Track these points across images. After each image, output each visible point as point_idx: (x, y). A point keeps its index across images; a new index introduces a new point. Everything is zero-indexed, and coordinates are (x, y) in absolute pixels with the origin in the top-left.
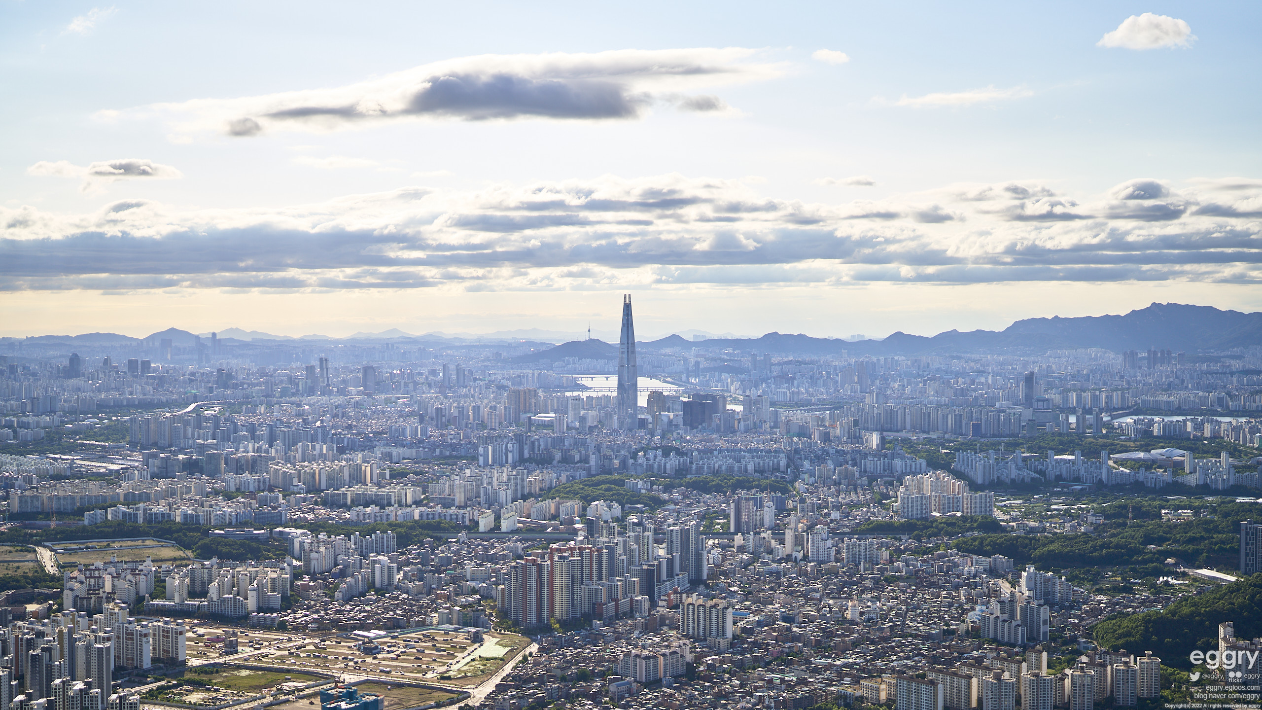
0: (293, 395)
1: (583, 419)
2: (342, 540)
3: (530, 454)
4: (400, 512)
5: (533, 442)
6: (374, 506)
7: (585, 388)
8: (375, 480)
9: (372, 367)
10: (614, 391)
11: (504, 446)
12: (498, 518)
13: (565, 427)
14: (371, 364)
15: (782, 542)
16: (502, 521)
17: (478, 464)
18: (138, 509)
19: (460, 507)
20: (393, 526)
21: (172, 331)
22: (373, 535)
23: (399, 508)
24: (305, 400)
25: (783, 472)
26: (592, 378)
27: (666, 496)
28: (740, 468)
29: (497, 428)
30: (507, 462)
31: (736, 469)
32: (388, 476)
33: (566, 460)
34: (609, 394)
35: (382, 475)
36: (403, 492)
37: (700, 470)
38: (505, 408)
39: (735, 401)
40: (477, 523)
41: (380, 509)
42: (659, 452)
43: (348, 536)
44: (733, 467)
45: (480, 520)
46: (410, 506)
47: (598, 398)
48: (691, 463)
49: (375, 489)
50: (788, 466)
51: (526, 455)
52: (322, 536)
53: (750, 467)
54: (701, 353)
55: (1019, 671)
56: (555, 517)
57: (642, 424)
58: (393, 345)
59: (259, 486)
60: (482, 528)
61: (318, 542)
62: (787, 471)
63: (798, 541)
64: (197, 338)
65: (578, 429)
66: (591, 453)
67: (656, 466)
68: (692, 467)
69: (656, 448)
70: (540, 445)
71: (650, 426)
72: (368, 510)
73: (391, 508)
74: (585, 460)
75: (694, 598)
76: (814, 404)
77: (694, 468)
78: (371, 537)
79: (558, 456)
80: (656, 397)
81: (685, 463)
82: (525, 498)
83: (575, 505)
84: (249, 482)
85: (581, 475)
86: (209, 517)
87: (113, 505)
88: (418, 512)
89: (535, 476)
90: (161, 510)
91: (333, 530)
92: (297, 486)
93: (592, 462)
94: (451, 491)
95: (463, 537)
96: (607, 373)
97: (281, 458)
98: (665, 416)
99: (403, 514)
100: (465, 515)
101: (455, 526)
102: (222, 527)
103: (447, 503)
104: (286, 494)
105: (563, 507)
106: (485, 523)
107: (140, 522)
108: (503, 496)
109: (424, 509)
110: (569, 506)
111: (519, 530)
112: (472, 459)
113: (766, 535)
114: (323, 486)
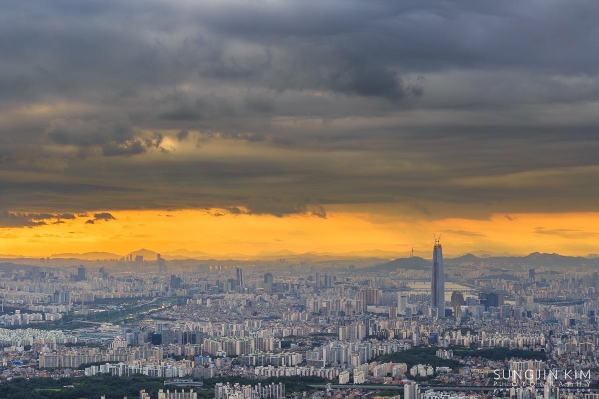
0: (220, 292)
1: (408, 310)
2: (250, 388)
3: (373, 333)
4: (287, 370)
5: (375, 325)
6: (270, 366)
7: (410, 290)
8: (271, 349)
9: (270, 275)
10: (429, 291)
11: (356, 327)
12: (351, 375)
13: (396, 315)
14: (270, 272)
16: (354, 377)
17: (339, 339)
18: (119, 366)
19: (327, 366)
20: (283, 379)
21: (143, 250)
22: (270, 386)
23: (287, 367)
24: (227, 296)
25: (542, 346)
26: (415, 282)
27: (462, 361)
28: (513, 343)
29: (352, 315)
30: (358, 337)
31: (511, 343)
32: (280, 347)
33: (397, 337)
34: (426, 293)
35: (276, 345)
36: (290, 356)
37: (486, 343)
38: (357, 302)
39: (511, 297)
40: (338, 377)
41: (275, 367)
42: (459, 332)
43: (253, 385)
44: (509, 342)
45: (340, 376)
46: (294, 366)
47: (418, 295)
48: (481, 339)
49: (272, 355)
50: (546, 342)
51: (371, 333)
52: (237, 385)
53: (520, 343)
54: (487, 266)
56: (389, 375)
57: (448, 313)
58: (284, 260)
59: (196, 353)
60: (341, 382)
61: (234, 389)
62: (545, 346)
64: (159, 255)
65: (405, 316)
66: (413, 332)
67: (457, 342)
68: (480, 343)
69: (456, 330)
70: (379, 327)
71: (453, 314)
72: (266, 368)
73: (282, 368)
74: (410, 338)
76: (564, 301)
77: (482, 343)
78: (268, 386)
79: (392, 335)
80: (457, 297)
81: (476, 339)
82: (369, 362)
83: (402, 367)
84: (190, 349)
85: (407, 347)
86: (164, 372)
87: (104, 363)
88: (298, 371)
89: (377, 347)
90: (133, 367)
91: (243, 381)
92: (220, 352)
93: (415, 338)
94: (321, 357)
95: (329, 387)
96: (425, 280)
97: (211, 333)
98: (463, 308)
99: (289, 372)
100: (330, 373)
101: (323, 381)
102: (172, 378)
103: (319, 365)
104: (214, 357)
105: (395, 368)
106: (343, 378)
107: (120, 374)
108: (355, 360)
109: (304, 369)
110: (399, 368)
111: (365, 384)
112: (335, 335)
113: (531, 388)
114: (238, 353)
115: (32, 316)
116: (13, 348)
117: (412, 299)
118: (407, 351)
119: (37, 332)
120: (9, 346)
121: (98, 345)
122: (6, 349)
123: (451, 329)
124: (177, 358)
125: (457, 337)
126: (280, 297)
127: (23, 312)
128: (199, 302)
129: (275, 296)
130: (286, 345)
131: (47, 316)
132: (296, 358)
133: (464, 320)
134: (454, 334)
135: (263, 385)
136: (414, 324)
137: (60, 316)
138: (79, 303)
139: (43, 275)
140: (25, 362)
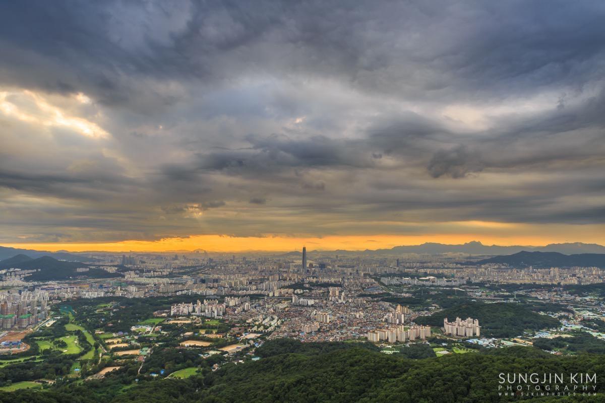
0: (227, 264)
1: (294, 270)
5: (282, 275)
7: (295, 263)
8: (245, 284)
10: (301, 263)
11: (276, 276)
12: (274, 293)
13: (290, 272)
14: (245, 257)
15: (341, 299)
18: (189, 291)
19: (265, 290)
20: (249, 295)
21: (199, 249)
22: (245, 298)
23: (251, 291)
24: (230, 265)
25: (340, 282)
26: (297, 260)
27: (313, 288)
29: (274, 272)
30: (276, 280)
33: (290, 279)
35: (247, 283)
36: (252, 287)
37: (321, 282)
38: (276, 267)
39: (330, 265)
40: (269, 294)
41: (246, 291)
43: (239, 298)
44: (329, 281)
46: (253, 290)
47: (297, 265)
49: (245, 287)
50: (342, 281)
51: (281, 279)
52: (233, 297)
53: (333, 281)
54: (321, 254)
55: (397, 330)
56: (287, 293)
57: (308, 271)
58: (250, 253)
59: (218, 286)
60: (270, 296)
63: (344, 299)
64: (205, 251)
65: (293, 272)
66: (296, 278)
67: (311, 281)
70: (284, 276)
71: (310, 271)
72: (243, 291)
73: (249, 291)
74: (295, 280)
75: (320, 312)
76: (348, 266)
79: (288, 279)
80: (311, 265)
81: (318, 280)
82: (280, 289)
84: (216, 285)
85: (294, 283)
86: (206, 293)
87: (184, 290)
88: (255, 292)
89: (283, 283)
90: (195, 291)
91: (235, 296)
92: (227, 286)
93: (296, 280)
94: (263, 287)
95: (266, 298)
96: (299, 259)
97: (223, 279)
98: (313, 269)
99: (252, 293)
100: (266, 293)
101: (264, 295)
102: (209, 295)
103: (262, 290)
104: (224, 288)
105: (289, 291)
106: (271, 294)
107: (190, 294)
108: (275, 288)
109: (257, 291)
110: (291, 291)
111: (279, 296)
112: (268, 279)
113: (337, 297)
114: (233, 286)
115: (157, 273)
116: (150, 285)
117: (295, 266)
118: (294, 285)
119: (159, 279)
120: (148, 284)
121: (182, 284)
122: (147, 286)
123: (309, 277)
124: (211, 288)
125: (311, 279)
126: (249, 266)
127: (154, 271)
128: (219, 267)
129: (247, 266)
130: (250, 283)
131: (163, 273)
132: (254, 287)
133: (313, 273)
134: (310, 278)
135: (242, 297)
136: (296, 275)
137: (168, 273)
138: (175, 268)
139: (162, 258)
140: (154, 290)
